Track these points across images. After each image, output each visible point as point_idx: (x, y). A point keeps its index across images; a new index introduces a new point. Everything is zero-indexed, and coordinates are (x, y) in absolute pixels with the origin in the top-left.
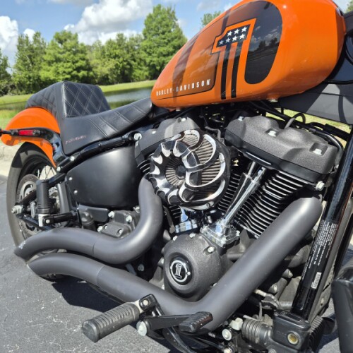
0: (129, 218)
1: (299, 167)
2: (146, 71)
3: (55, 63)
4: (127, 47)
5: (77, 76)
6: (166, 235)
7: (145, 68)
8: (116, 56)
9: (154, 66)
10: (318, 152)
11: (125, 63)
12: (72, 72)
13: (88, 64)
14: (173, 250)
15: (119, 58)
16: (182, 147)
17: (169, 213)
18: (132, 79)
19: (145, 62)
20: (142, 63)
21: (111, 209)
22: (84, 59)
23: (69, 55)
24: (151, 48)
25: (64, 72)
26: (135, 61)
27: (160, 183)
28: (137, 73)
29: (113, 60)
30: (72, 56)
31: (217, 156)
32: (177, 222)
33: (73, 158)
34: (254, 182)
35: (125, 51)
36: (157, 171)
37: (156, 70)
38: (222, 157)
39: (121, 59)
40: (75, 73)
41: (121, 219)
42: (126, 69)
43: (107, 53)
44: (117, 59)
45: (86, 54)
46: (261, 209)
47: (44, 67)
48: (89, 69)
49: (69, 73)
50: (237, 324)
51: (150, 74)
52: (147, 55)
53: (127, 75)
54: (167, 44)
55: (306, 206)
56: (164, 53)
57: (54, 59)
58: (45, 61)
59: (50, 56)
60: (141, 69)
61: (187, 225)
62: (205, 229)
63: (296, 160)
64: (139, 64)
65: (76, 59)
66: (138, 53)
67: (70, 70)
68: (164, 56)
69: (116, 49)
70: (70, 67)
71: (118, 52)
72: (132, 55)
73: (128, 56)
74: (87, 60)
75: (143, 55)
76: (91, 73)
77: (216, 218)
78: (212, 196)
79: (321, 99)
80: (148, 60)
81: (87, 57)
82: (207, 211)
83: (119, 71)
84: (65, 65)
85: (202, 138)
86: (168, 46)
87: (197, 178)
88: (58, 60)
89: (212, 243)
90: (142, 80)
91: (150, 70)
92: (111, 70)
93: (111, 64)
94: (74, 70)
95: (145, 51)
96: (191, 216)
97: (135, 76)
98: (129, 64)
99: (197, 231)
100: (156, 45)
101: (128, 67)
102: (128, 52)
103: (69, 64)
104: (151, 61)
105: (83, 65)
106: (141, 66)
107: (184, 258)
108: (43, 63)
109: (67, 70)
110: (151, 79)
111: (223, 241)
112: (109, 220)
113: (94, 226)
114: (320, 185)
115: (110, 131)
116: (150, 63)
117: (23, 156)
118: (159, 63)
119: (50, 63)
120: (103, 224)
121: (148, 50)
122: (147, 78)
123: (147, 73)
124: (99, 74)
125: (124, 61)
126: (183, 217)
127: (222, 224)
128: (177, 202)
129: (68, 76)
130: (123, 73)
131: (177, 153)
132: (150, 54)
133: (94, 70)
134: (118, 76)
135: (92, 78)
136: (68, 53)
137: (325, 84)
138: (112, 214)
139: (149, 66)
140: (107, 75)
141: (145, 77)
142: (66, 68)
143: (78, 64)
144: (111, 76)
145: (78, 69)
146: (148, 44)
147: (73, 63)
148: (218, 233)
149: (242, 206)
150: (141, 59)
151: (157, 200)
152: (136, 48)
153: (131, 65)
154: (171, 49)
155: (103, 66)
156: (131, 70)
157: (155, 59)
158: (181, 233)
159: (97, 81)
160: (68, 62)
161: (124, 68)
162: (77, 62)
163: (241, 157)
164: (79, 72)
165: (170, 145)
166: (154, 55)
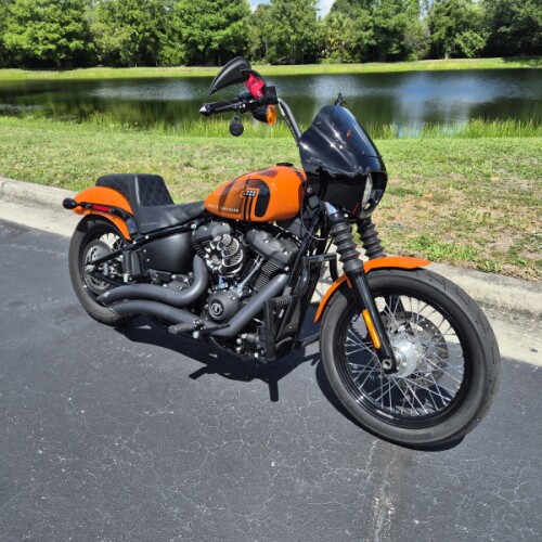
0: (186, 280)
1: (276, 260)
2: (181, 50)
3: (30, 22)
4: (152, 7)
5: (67, 47)
6: (210, 291)
7: (179, 45)
8: (133, 21)
9: (194, 44)
10: (286, 253)
11: (147, 34)
12: (59, 39)
13: (86, 28)
14: (214, 298)
15: (138, 24)
16: (222, 245)
17: (212, 279)
18: (159, 61)
19: (180, 37)
20: (176, 37)
21: (173, 273)
22: (78, 20)
23: (55, 10)
24: (190, 13)
25: (46, 39)
26: (163, 31)
27: (209, 263)
28: (167, 51)
29: (129, 26)
30: (59, 12)
31: (239, 251)
32: (217, 283)
33: (147, 237)
34: (258, 265)
35: (148, 15)
36: (207, 256)
37: (198, 51)
38: (242, 251)
39: (141, 27)
40: (63, 41)
41: (181, 280)
42: (148, 43)
43: (118, 15)
44: (134, 26)
45: (83, 11)
46: (262, 279)
47: (11, 27)
48: (88, 37)
49: (54, 42)
50: (244, 336)
51: (187, 55)
52: (184, 24)
53: (150, 54)
54: (217, 10)
55: (282, 278)
56: (211, 24)
57: (29, 15)
58: (12, 15)
59: (21, 9)
60: (173, 47)
61: (223, 285)
62: (231, 288)
63: (276, 256)
64: (170, 38)
65: (67, 18)
66: (170, 19)
67: (56, 36)
68: (212, 28)
69: (132, 8)
70: (55, 31)
71: (136, 13)
72: (160, 22)
73: (152, 24)
74: (85, 23)
75: (178, 23)
76: (91, 45)
77: (239, 282)
78: (235, 271)
79: (293, 225)
80: (185, 32)
81: (85, 16)
82: (235, 278)
83: (137, 46)
84: (48, 26)
85: (232, 241)
86: (218, 14)
87: (228, 262)
88: (36, 18)
89: (235, 295)
90: (175, 66)
91: (188, 49)
92: (124, 42)
93: (126, 33)
94: (63, 37)
95: (182, 16)
96: (225, 281)
97: (162, 56)
98: (153, 35)
99: (227, 289)
100: (199, 9)
101: (153, 40)
102: (153, 15)
103: (55, 26)
104: (190, 35)
105: (78, 30)
106: (173, 41)
107: (219, 302)
108: (9, 19)
109: (50, 36)
110: (189, 65)
111: (240, 295)
112: (171, 280)
113: (161, 284)
114: (287, 269)
115: (174, 221)
116: (188, 38)
117: (90, 223)
118: (203, 39)
119: (22, 21)
120: (167, 283)
121: (186, 17)
122: (182, 62)
123: (182, 54)
124: (104, 47)
125: (147, 31)
126: (221, 280)
127: (241, 286)
128: (217, 272)
129: (52, 47)
130: (143, 49)
131: (219, 249)
132: (188, 23)
133: (95, 40)
134: (136, 53)
135: (93, 52)
136: (53, 6)
137: (295, 218)
138: (174, 276)
139: (186, 42)
140: (117, 50)
141: (179, 60)
142: (49, 32)
143: (70, 28)
144: (124, 52)
145: (70, 36)
146: (187, 7)
147: (62, 25)
148: (239, 290)
149: (253, 276)
150: (174, 30)
151: (205, 270)
152: (167, 9)
153: (157, 39)
154: (223, 19)
155: (111, 35)
156: (157, 46)
157: (196, 32)
158: (219, 290)
159: (100, 57)
160: (53, 22)
161: (145, 41)
162: (68, 23)
163: (251, 253)
164: (70, 40)
165: (215, 244)
166: (195, 25)
